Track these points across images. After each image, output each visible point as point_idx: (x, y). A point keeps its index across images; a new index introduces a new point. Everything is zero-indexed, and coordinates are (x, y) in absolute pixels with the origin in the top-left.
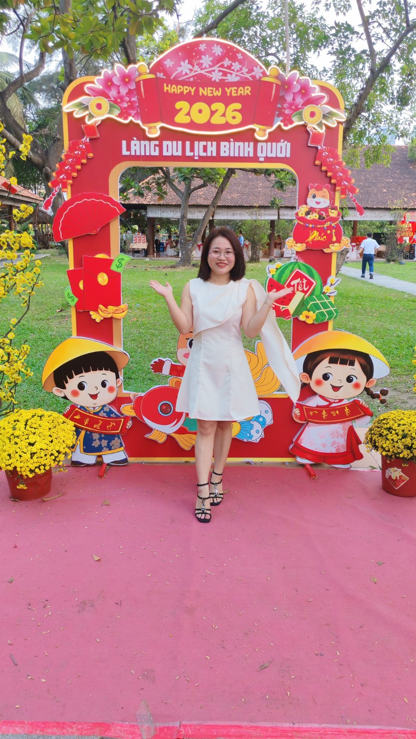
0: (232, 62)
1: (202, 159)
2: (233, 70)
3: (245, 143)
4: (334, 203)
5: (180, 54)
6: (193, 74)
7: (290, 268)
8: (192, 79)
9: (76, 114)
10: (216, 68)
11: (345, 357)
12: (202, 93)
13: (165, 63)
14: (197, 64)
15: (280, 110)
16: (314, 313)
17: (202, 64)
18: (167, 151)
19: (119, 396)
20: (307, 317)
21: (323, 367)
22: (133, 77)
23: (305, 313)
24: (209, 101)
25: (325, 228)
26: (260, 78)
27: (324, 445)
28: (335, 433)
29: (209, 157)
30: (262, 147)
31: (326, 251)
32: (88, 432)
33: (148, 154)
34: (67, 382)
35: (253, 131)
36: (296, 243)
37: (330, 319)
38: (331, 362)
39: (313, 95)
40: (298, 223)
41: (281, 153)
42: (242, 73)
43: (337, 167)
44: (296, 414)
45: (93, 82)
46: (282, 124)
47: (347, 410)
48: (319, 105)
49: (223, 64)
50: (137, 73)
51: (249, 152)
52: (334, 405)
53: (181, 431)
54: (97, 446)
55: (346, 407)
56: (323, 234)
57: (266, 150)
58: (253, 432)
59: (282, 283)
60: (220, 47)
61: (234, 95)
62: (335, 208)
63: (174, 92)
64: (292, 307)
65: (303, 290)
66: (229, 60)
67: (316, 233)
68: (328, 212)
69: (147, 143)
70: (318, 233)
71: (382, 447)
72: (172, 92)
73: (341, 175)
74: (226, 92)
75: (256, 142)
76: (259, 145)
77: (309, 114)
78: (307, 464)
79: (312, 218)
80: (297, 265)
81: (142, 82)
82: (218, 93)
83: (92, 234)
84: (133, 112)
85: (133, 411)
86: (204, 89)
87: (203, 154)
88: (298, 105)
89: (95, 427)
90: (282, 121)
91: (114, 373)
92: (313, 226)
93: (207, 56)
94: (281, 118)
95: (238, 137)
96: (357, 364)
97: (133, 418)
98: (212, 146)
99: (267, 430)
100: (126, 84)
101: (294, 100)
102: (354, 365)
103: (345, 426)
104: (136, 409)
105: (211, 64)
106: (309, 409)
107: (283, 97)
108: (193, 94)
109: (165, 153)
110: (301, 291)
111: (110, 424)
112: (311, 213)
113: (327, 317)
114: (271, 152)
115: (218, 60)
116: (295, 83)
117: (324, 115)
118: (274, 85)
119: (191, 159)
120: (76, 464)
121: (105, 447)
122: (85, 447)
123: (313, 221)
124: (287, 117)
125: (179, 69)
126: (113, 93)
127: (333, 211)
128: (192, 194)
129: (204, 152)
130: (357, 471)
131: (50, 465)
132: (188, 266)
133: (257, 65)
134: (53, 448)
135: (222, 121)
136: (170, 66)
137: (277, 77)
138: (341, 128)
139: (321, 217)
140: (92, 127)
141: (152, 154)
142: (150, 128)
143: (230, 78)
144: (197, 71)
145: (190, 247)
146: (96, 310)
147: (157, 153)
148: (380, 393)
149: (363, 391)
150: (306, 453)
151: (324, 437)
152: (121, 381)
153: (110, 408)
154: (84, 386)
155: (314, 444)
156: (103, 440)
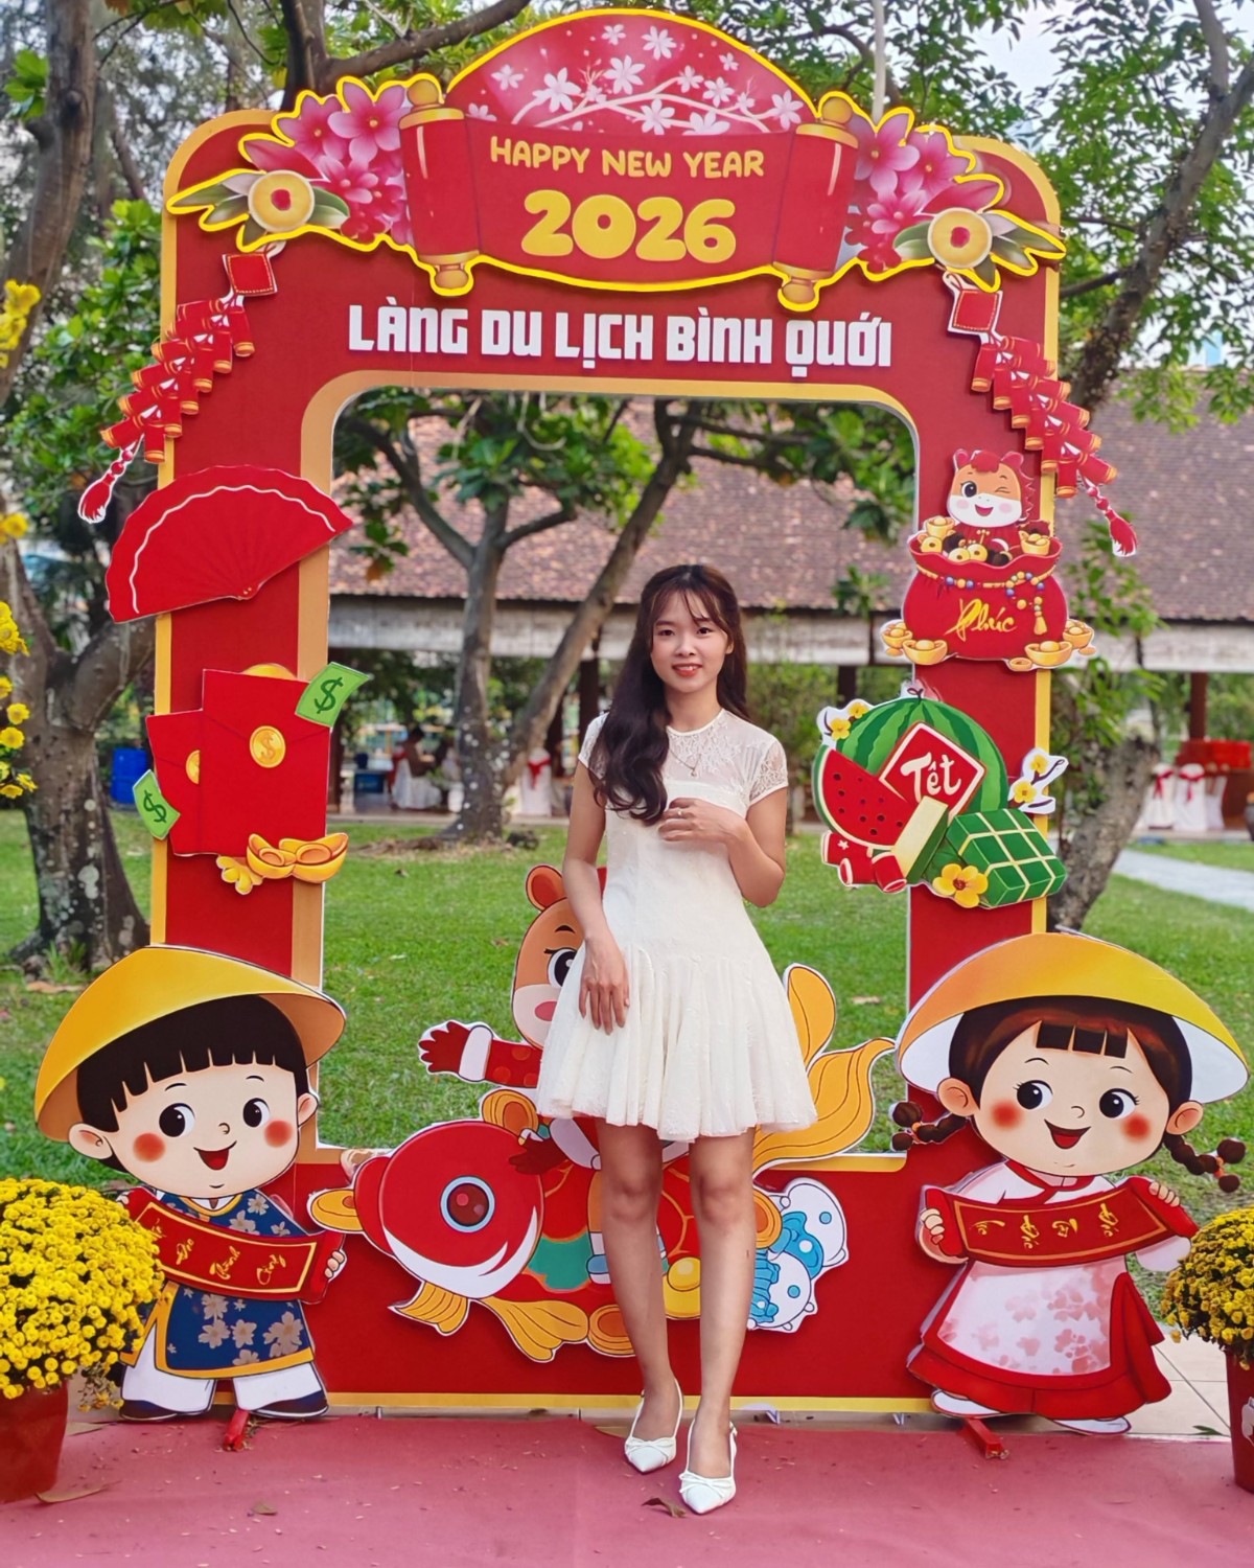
0: (706, 79)
1: (605, 367)
2: (710, 102)
3: (747, 321)
4: (1036, 512)
5: (544, 52)
6: (581, 110)
7: (897, 719)
8: (578, 126)
9: (206, 222)
10: (656, 95)
11: (1094, 1025)
12: (611, 168)
13: (496, 76)
14: (597, 83)
15: (856, 221)
16: (982, 870)
17: (610, 83)
18: (496, 341)
19: (307, 1159)
20: (959, 885)
21: (1019, 1060)
22: (394, 115)
23: (952, 870)
24: (634, 191)
25: (1010, 592)
26: (794, 126)
27: (1030, 1346)
28: (1069, 1302)
29: (630, 361)
30: (800, 333)
31: (1013, 664)
32: (188, 1293)
33: (431, 348)
34: (122, 1106)
35: (780, 280)
36: (916, 638)
37: (1035, 892)
39: (960, 179)
40: (920, 573)
41: (862, 353)
42: (738, 112)
43: (1044, 399)
44: (927, 1231)
45: (267, 129)
46: (864, 265)
47: (1105, 1214)
48: (980, 211)
49: (676, 83)
50: (406, 104)
51: (758, 349)
52: (1060, 1197)
53: (522, 1289)
54: (215, 1343)
55: (1103, 1206)
56: (1003, 610)
57: (809, 344)
58: (778, 1293)
59: (869, 770)
60: (669, 36)
61: (709, 174)
62: (1042, 529)
63: (522, 163)
64: (907, 848)
65: (942, 790)
66: (696, 74)
67: (979, 608)
68: (1019, 542)
69: (430, 314)
70: (986, 607)
71: (1223, 1315)
72: (516, 163)
73: (1057, 422)
74: (688, 169)
75: (782, 316)
76: (792, 327)
77: (949, 236)
78: (972, 1417)
79: (965, 559)
80: (920, 707)
81: (420, 131)
82: (662, 169)
83: (240, 598)
84: (389, 220)
85: (354, 1212)
86: (617, 158)
87: (608, 352)
88: (913, 210)
89: (212, 1271)
90: (861, 256)
91: (288, 1078)
92: (970, 583)
93: (628, 59)
94: (860, 247)
95: (722, 301)
96: (1132, 1047)
97: (352, 1243)
98: (639, 329)
99: (828, 1285)
100: (369, 133)
101: (899, 192)
103: (1103, 1276)
104: (363, 1204)
105: (638, 81)
106: (975, 1211)
107: (867, 181)
108: (581, 169)
109: (488, 348)
110: (936, 797)
111: (266, 1262)
112: (962, 542)
113: (1028, 885)
114: (831, 351)
115: (661, 72)
116: (902, 143)
117: (995, 239)
118: (838, 148)
119: (573, 367)
120: (140, 1413)
121: (245, 1347)
122: (172, 1349)
123: (969, 569)
124: (880, 245)
125: (540, 96)
126: (328, 161)
127: (1034, 537)
128: (509, 551)
129: (613, 345)
130: (1151, 1441)
131: (77, 1359)
132: (491, 843)
133: (782, 88)
134: (91, 1300)
135: (673, 252)
136: (510, 87)
137: (845, 126)
138: (1052, 280)
139: (996, 557)
140: (255, 260)
141: (445, 349)
142: (443, 268)
143: (698, 126)
144: (595, 103)
145: (499, 764)
146: (239, 852)
147: (461, 347)
148: (1220, 1155)
149: (1160, 1147)
150: (968, 1375)
151: (1031, 1316)
152: (313, 1105)
153: (268, 1203)
154: (182, 1122)
155: (995, 1342)
156: (240, 1322)
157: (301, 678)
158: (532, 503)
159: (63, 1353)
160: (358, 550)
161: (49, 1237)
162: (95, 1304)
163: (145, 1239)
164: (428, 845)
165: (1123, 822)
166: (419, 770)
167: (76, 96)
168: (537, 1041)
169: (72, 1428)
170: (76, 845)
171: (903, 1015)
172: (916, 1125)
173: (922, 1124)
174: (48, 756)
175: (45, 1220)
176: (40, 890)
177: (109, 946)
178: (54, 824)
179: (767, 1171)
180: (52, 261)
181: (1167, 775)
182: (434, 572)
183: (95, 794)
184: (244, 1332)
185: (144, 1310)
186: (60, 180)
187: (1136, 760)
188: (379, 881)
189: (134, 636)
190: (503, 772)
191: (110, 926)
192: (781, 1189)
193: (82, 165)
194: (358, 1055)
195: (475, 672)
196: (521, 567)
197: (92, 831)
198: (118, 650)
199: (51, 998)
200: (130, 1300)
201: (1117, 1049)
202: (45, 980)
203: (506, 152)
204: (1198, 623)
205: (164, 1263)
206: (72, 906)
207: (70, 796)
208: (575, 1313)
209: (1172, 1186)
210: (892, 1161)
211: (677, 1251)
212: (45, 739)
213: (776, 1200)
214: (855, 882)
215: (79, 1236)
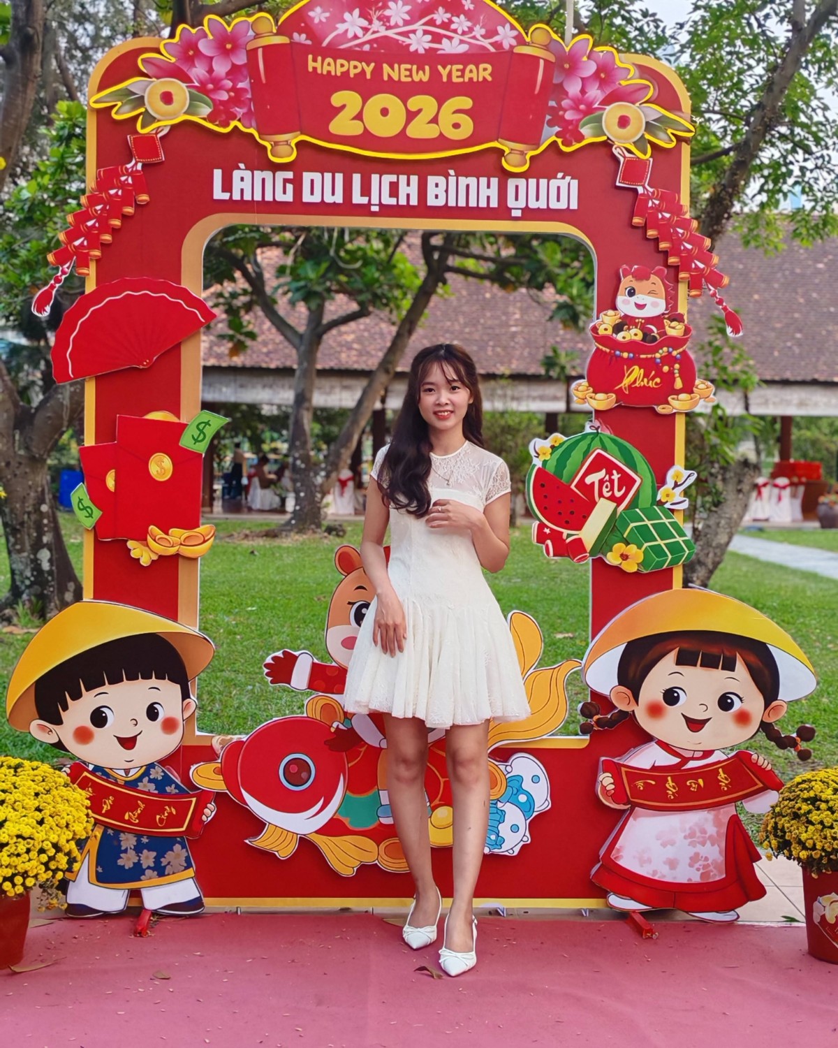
0: (453, 15)
1: (386, 211)
2: (455, 31)
3: (481, 179)
4: (675, 307)
6: (369, 37)
7: (583, 446)
8: (367, 48)
9: (116, 113)
10: (419, 26)
11: (714, 650)
12: (389, 76)
13: (311, 14)
14: (379, 19)
15: (554, 111)
16: (639, 547)
17: (388, 18)
18: (312, 193)
19: (188, 743)
20: (624, 557)
21: (664, 674)
22: (242, 41)
23: (619, 547)
24: (404, 91)
25: (658, 360)
26: (512, 47)
27: (672, 864)
28: (698, 834)
29: (403, 206)
30: (517, 187)
31: (660, 409)
32: (110, 832)
33: (269, 198)
34: (65, 708)
35: (503, 151)
36: (595, 392)
37: (674, 562)
38: (679, 662)
39: (624, 83)
40: (598, 348)
41: (558, 200)
42: (474, 38)
43: (681, 231)
44: (604, 788)
45: (158, 51)
46: (559, 141)
47: (722, 775)
48: (637, 104)
49: (432, 19)
50: (251, 33)
51: (488, 198)
52: (692, 764)
53: (334, 828)
54: (129, 865)
55: (720, 770)
56: (653, 373)
57: (523, 194)
58: (504, 829)
59: (564, 480)
61: (455, 80)
62: (679, 318)
63: (329, 72)
64: (590, 532)
65: (613, 494)
66: (446, 12)
67: (637, 372)
68: (663, 327)
69: (268, 175)
70: (642, 371)
71: (800, 842)
72: (325, 73)
73: (689, 246)
74: (440, 75)
75: (505, 175)
76: (512, 183)
77: (617, 120)
78: (634, 911)
79: (628, 339)
80: (598, 439)
81: (260, 52)
82: (424, 76)
83: (141, 367)
84: (240, 111)
85: (221, 777)
86: (393, 69)
87: (388, 200)
88: (592, 103)
89: (127, 817)
90: (558, 135)
91: (178, 687)
92: (631, 355)
93: (401, 2)
94: (557, 129)
95: (464, 166)
96: (740, 665)
97: (220, 798)
98: (408, 184)
99: (537, 824)
100: (225, 53)
101: (583, 91)
102: (733, 669)
103: (721, 817)
104: (227, 772)
105: (407, 17)
106: (636, 774)
107: (561, 86)
108: (368, 76)
109: (307, 198)
110: (608, 498)
111: (162, 811)
112: (626, 327)
113: (670, 557)
114: (537, 199)
115: (422, 11)
116: (585, 59)
117: (647, 123)
118: (542, 62)
119: (364, 210)
120: (79, 912)
121: (149, 868)
122: (100, 870)
123: (630, 346)
124: (570, 127)
125: (341, 28)
126: (198, 72)
127: (674, 324)
128: (325, 337)
129: (391, 196)
130: (753, 926)
131: (36, 876)
132: (314, 532)
133: (504, 22)
134: (45, 837)
135: (431, 132)
136: (320, 21)
137: (546, 48)
138: (686, 150)
139: (648, 338)
140: (149, 139)
141: (278, 199)
142: (276, 143)
143: (448, 47)
144: (377, 32)
145: (319, 480)
146: (142, 537)
147: (289, 197)
148: (798, 736)
149: (758, 731)
150: (631, 883)
151: (673, 843)
152: (193, 706)
153: (163, 771)
154: (106, 717)
155: (649, 861)
156: (145, 851)
157: (183, 420)
158: (339, 305)
159: (26, 872)
160: (222, 337)
161: (17, 795)
162: (47, 840)
163: (80, 797)
164: (271, 534)
165: (735, 516)
166: (266, 484)
167: (30, 31)
168: (343, 663)
169: (33, 923)
170: (35, 534)
171: (587, 645)
172: (596, 717)
173: (599, 716)
174: (15, 475)
175: (14, 784)
176: (11, 565)
177: (58, 602)
178: (20, 520)
179: (497, 749)
180: (15, 143)
181: (765, 485)
182: (275, 351)
183: (47, 501)
184: (148, 858)
185: (81, 844)
186: (21, 89)
187: (744, 475)
188: (239, 557)
189: (73, 395)
190: (321, 486)
191: (58, 589)
192: (506, 760)
193: (35, 77)
194: (226, 674)
195: (302, 419)
196: (332, 348)
197: (46, 525)
198: (62, 404)
199: (19, 637)
200: (70, 837)
201: (730, 666)
202: (15, 625)
203: (318, 65)
204: (785, 383)
205: (93, 812)
206: (32, 575)
207: (31, 502)
208: (369, 843)
209: (767, 757)
210: (580, 741)
211: (437, 802)
212: (14, 464)
213: (502, 768)
214: (555, 555)
215: (37, 795)
